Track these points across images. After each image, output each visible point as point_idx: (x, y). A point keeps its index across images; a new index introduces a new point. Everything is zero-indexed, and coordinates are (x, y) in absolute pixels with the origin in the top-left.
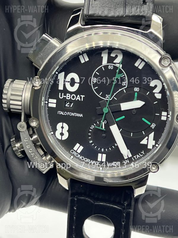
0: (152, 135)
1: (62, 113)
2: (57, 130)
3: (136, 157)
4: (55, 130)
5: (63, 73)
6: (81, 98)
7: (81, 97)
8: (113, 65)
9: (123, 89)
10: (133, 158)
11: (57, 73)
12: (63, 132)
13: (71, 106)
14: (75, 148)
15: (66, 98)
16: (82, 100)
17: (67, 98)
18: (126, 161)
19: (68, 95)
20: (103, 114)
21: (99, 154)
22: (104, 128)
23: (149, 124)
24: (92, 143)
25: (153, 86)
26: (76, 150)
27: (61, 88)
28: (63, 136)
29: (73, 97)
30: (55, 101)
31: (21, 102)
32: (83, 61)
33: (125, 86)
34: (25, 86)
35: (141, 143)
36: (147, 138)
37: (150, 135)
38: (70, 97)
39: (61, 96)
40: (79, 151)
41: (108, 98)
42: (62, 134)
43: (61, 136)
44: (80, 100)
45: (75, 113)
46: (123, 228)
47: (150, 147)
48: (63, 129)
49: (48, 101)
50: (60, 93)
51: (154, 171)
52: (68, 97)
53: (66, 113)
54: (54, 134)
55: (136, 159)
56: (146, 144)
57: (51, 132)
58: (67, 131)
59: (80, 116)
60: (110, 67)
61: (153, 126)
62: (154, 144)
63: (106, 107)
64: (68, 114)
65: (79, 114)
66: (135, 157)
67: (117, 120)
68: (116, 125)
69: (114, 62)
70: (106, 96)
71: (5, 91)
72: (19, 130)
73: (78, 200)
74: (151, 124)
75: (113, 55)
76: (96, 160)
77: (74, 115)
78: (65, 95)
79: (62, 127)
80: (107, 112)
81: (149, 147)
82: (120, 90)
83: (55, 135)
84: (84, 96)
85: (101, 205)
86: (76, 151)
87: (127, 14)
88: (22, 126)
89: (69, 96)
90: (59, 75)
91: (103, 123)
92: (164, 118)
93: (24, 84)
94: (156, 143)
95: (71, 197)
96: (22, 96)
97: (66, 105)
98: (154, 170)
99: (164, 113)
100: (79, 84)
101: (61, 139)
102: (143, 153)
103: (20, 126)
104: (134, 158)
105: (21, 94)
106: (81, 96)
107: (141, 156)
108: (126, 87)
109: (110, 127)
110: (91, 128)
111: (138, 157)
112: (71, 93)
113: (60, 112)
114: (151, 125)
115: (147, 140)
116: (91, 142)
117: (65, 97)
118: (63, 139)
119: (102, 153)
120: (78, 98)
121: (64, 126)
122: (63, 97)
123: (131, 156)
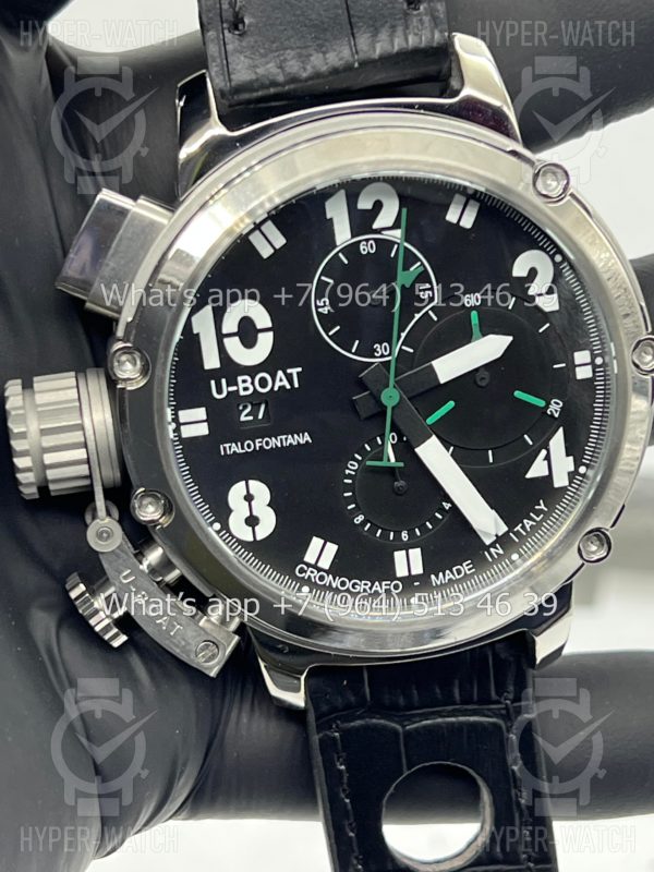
0: (558, 441)
1: (235, 448)
2: (230, 511)
3: (523, 527)
4: (222, 512)
6: (289, 378)
7: (291, 374)
8: (375, 240)
9: (427, 312)
10: (514, 534)
12: (255, 513)
13: (260, 416)
14: (310, 557)
15: (238, 391)
16: (296, 385)
17: (242, 393)
18: (492, 550)
19: (244, 381)
20: (385, 412)
21: (396, 554)
22: (393, 459)
23: (541, 403)
24: (363, 524)
25: (525, 274)
26: (313, 562)
27: (211, 361)
28: (257, 528)
29: (263, 383)
30: (201, 413)
32: (266, 251)
35: (529, 476)
36: (543, 453)
37: (552, 443)
38: (253, 383)
39: (219, 391)
40: (325, 563)
41: (383, 353)
42: (252, 521)
43: (250, 529)
44: (288, 387)
45: (284, 437)
47: (560, 480)
48: (253, 503)
49: (176, 420)
50: (213, 382)
51: (596, 558)
52: (245, 385)
53: (249, 446)
54: (225, 527)
55: (524, 533)
56: (547, 473)
57: (212, 524)
58: (269, 505)
59: (301, 442)
60: (364, 249)
61: (555, 408)
62: (572, 469)
64: (258, 445)
65: (296, 436)
66: (518, 528)
67: (431, 420)
68: (434, 440)
69: (376, 226)
70: (375, 350)
72: (98, 549)
73: (345, 733)
74: (548, 404)
75: (365, 203)
76: (391, 575)
77: (279, 445)
78: (232, 382)
79: (249, 498)
81: (557, 484)
82: (417, 316)
83: (228, 531)
84: (300, 369)
85: (425, 727)
87: (362, 56)
88: (103, 532)
89: (248, 385)
90: (194, 319)
92: (583, 373)
94: (577, 464)
97: (243, 418)
98: (594, 553)
99: (581, 357)
100: (271, 334)
101: (250, 539)
102: (542, 507)
103: (100, 536)
104: (517, 534)
105: (79, 422)
106: (289, 371)
107: (538, 519)
109: (417, 449)
110: (348, 472)
111: (528, 527)
112: (251, 371)
113: (227, 445)
114: (547, 406)
115: (546, 463)
116: (360, 518)
117: (235, 388)
118: (258, 538)
119: (407, 547)
120: (281, 380)
121: (251, 492)
122: (229, 393)
123: (505, 529)
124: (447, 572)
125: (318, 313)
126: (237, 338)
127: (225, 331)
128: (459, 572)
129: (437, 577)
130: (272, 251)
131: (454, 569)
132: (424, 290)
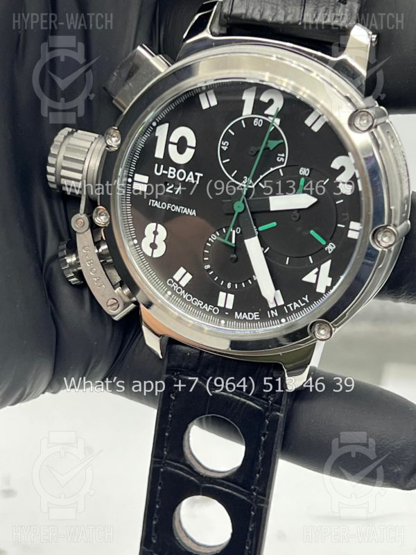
0: (326, 267)
2: (145, 236)
3: (293, 306)
4: (140, 236)
5: (167, 125)
6: (195, 177)
8: (264, 120)
9: (278, 169)
10: (287, 307)
11: (154, 124)
12: (156, 242)
14: (177, 277)
15: (167, 174)
16: (198, 182)
17: (169, 176)
18: (272, 311)
19: (172, 170)
20: (233, 214)
21: (221, 293)
22: (233, 241)
23: (323, 242)
24: (209, 270)
25: (338, 168)
26: (177, 280)
27: (159, 154)
28: (155, 250)
30: (145, 179)
31: (81, 175)
32: (205, 105)
33: (282, 163)
34: (93, 145)
35: (304, 279)
36: (316, 270)
37: (322, 266)
38: (176, 173)
39: (158, 171)
40: (183, 283)
41: (248, 183)
42: (153, 246)
43: (151, 249)
44: (193, 182)
45: (182, 208)
46: (261, 447)
47: (321, 289)
48: (157, 236)
49: (133, 178)
50: (156, 165)
51: (322, 338)
52: (172, 173)
53: (164, 206)
54: (140, 243)
55: (292, 310)
56: (314, 282)
57: (133, 239)
58: (164, 241)
59: (190, 213)
60: (256, 123)
61: (331, 248)
62: (329, 285)
63: (239, 200)
64: (168, 207)
65: (189, 210)
66: (290, 305)
67: (261, 229)
68: (256, 238)
69: (266, 112)
70: (244, 180)
71: (53, 150)
72: (75, 229)
74: (327, 244)
75: (264, 98)
76: (215, 304)
77: (179, 211)
78: (166, 169)
79: (155, 233)
80: (241, 209)
81: (318, 290)
82: (272, 169)
83: (140, 246)
84: (202, 175)
86: (178, 283)
87: (305, 20)
88: (79, 222)
89: (174, 173)
90: (158, 128)
91: (234, 231)
92: (352, 235)
93: (93, 139)
94: (333, 283)
95: (167, 373)
96: (83, 162)
99: (354, 225)
100: (193, 151)
101: (150, 255)
102: (306, 299)
104: (288, 308)
105: (83, 159)
106: (196, 174)
107: (302, 305)
108: (284, 165)
109: (246, 241)
110: (210, 239)
111: (295, 307)
112: (177, 166)
114: (326, 246)
115: (316, 276)
116: (208, 267)
117: (166, 172)
118: (154, 256)
119: (227, 291)
120: (191, 177)
121: (158, 230)
122: (163, 173)
123: (283, 303)
124: (245, 314)
125: (221, 148)
126: (176, 146)
127: (171, 140)
128: (251, 316)
129: (239, 314)
130: (208, 106)
131: (249, 314)
132: (281, 157)
